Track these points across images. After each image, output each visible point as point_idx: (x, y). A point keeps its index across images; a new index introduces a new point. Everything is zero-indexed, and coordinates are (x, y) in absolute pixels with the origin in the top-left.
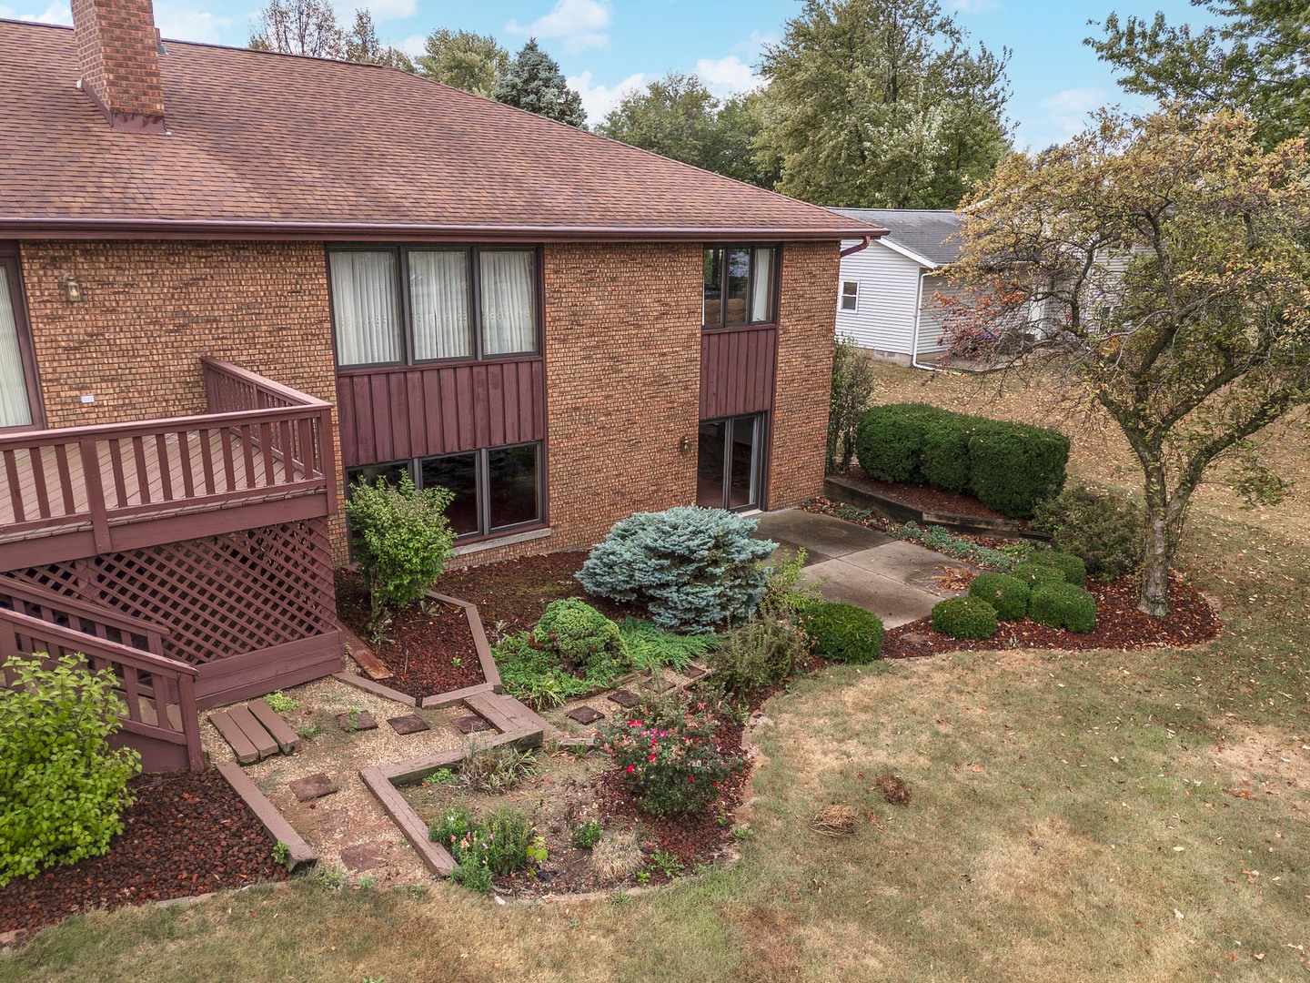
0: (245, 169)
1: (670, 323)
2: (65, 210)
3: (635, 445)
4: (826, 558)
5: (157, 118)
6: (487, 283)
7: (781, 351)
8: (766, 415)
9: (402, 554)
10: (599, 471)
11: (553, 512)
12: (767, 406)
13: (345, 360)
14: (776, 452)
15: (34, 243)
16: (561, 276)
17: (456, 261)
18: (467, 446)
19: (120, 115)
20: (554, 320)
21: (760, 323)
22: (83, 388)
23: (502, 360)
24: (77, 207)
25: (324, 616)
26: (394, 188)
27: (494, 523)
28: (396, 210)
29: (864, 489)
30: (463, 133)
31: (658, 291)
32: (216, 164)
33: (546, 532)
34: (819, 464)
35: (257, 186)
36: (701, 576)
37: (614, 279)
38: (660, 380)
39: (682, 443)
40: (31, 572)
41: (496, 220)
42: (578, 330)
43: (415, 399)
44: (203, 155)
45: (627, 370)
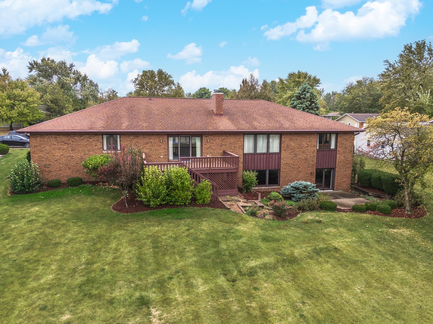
0: (233, 122)
1: (309, 148)
2: (209, 130)
3: (300, 172)
4: (340, 199)
5: (222, 115)
6: (271, 140)
7: (338, 155)
8: (334, 169)
9: (248, 180)
10: (292, 176)
11: (281, 183)
12: (334, 167)
13: (245, 152)
14: (336, 177)
15: (205, 134)
16: (285, 139)
17: (265, 136)
18: (265, 169)
19: (217, 115)
20: (283, 147)
21: (333, 149)
22: (208, 154)
23: (273, 154)
24: (211, 129)
25: (236, 187)
26: (256, 124)
27: (269, 184)
28: (256, 128)
29: (360, 188)
30: (272, 113)
31: (307, 142)
32: (229, 121)
33: (279, 187)
34: (349, 181)
35: (234, 125)
36: (301, 193)
37: (296, 140)
38: (306, 159)
39: (311, 173)
40: (202, 174)
41: (273, 129)
42: (288, 149)
43: (256, 159)
44: (227, 120)
45: (298, 157)
